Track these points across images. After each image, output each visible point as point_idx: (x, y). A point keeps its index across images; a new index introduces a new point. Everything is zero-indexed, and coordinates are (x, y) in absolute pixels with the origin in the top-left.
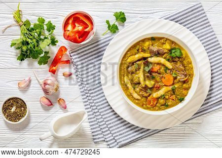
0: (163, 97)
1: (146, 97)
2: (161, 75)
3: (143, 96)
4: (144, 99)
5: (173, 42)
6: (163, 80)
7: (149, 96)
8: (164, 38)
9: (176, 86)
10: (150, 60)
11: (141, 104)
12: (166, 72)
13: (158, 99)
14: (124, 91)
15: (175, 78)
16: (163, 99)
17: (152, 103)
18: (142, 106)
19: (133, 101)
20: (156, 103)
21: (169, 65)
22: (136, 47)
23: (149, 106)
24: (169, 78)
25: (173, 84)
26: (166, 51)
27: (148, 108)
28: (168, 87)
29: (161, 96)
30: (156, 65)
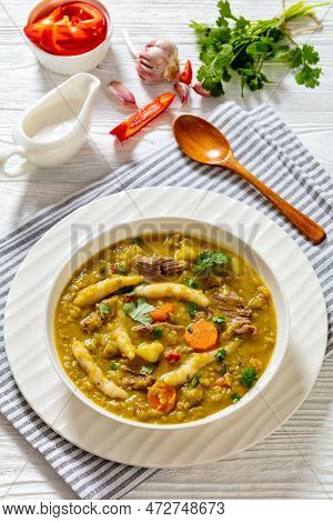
0: (193, 383)
1: (143, 390)
2: (180, 327)
3: (133, 389)
4: (136, 396)
6: (187, 336)
7: (150, 386)
9: (228, 348)
10: (140, 290)
12: (193, 317)
13: (178, 388)
14: (75, 380)
15: (221, 327)
16: (195, 386)
17: (162, 401)
18: (134, 415)
19: (104, 406)
20: (176, 401)
21: (199, 296)
23: (154, 412)
24: (203, 330)
25: (218, 344)
26: (183, 263)
27: (148, 419)
28: (205, 355)
29: (189, 380)
30: (160, 303)
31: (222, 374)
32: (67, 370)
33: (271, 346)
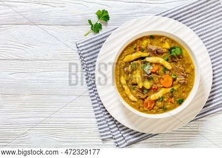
0: (161, 100)
1: (143, 100)
2: (160, 76)
3: (139, 98)
4: (141, 101)
5: (173, 41)
6: (161, 81)
7: (146, 98)
8: (163, 36)
9: (175, 88)
10: (148, 59)
11: (138, 106)
12: (165, 73)
13: (156, 101)
14: (120, 92)
15: (174, 80)
17: (149, 106)
18: (139, 109)
19: (129, 103)
20: (154, 106)
21: (168, 65)
22: (134, 45)
23: (146, 109)
24: (168, 79)
25: (172, 86)
26: (166, 50)
27: (144, 111)
28: (166, 89)
29: (159, 99)
30: (154, 65)
31: (171, 97)
32: (118, 88)
33: (191, 89)
